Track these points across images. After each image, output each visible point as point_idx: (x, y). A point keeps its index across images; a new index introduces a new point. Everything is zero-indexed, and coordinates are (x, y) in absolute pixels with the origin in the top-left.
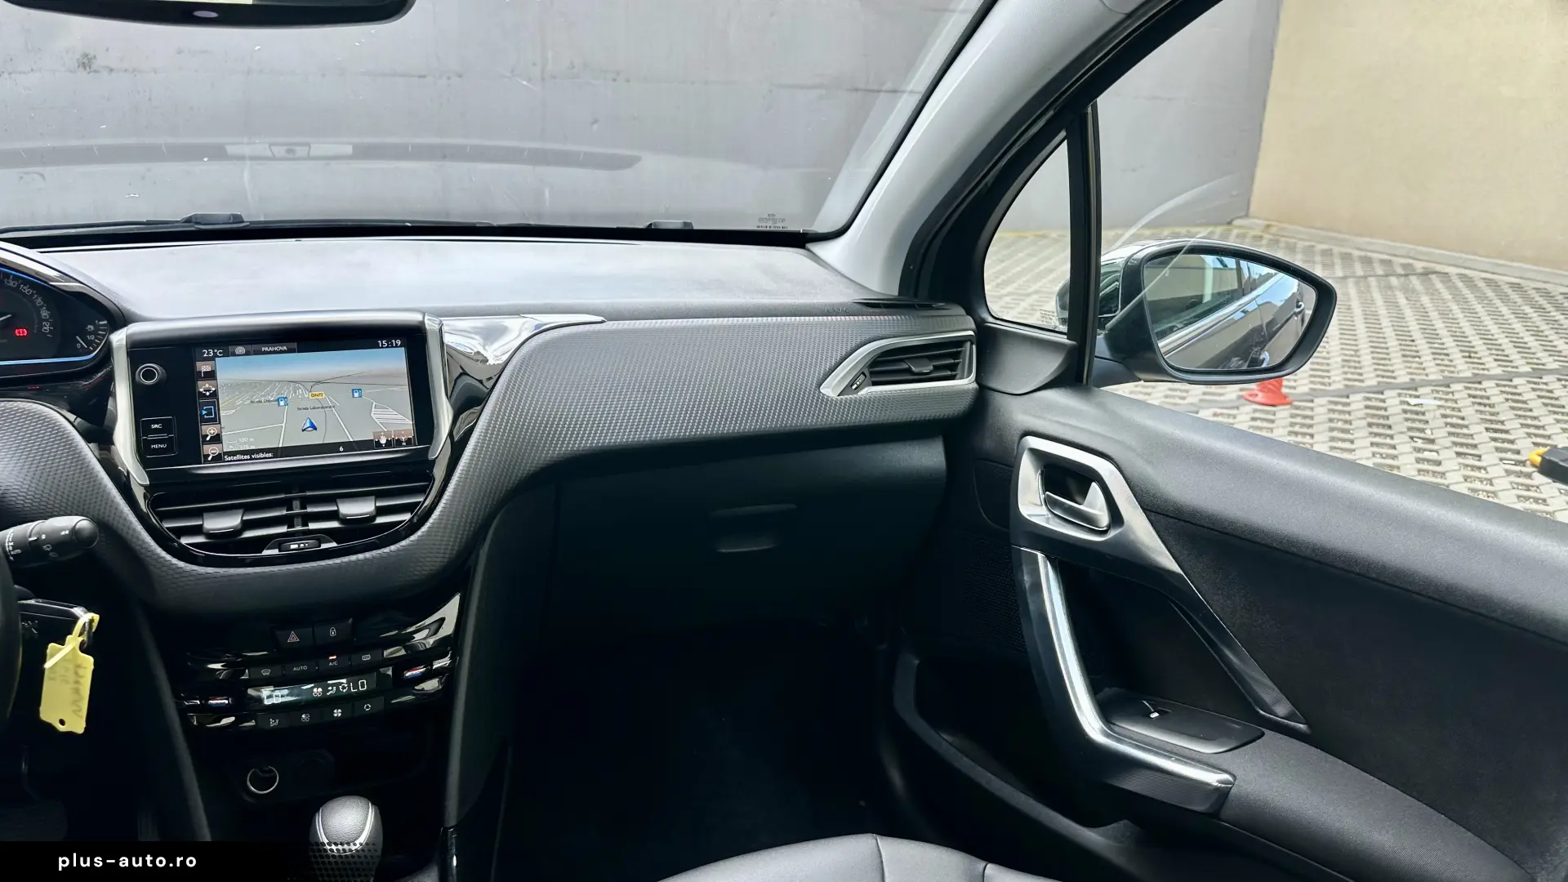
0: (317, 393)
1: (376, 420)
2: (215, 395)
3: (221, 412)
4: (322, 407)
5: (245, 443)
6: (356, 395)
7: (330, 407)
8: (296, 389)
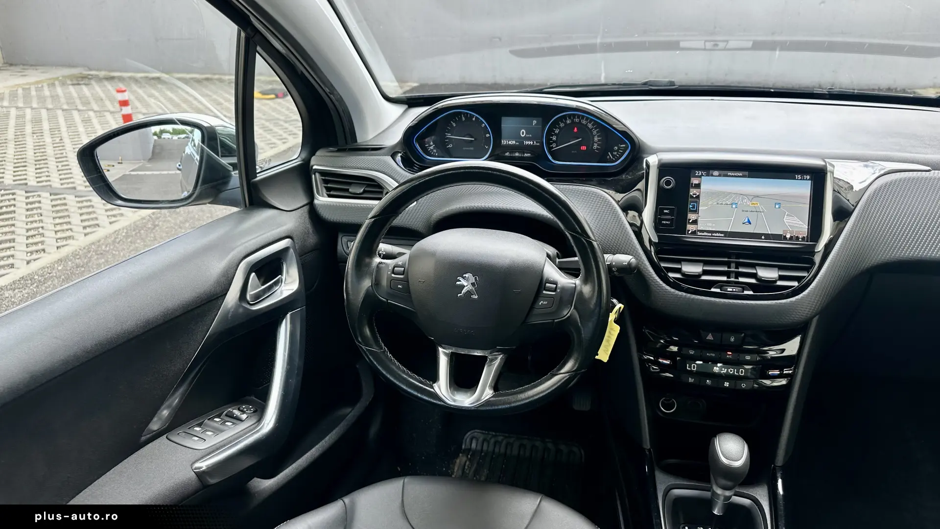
0: (754, 203)
1: (786, 223)
2: (698, 197)
3: (700, 207)
4: (756, 212)
5: (710, 226)
6: (777, 206)
8: (743, 199)
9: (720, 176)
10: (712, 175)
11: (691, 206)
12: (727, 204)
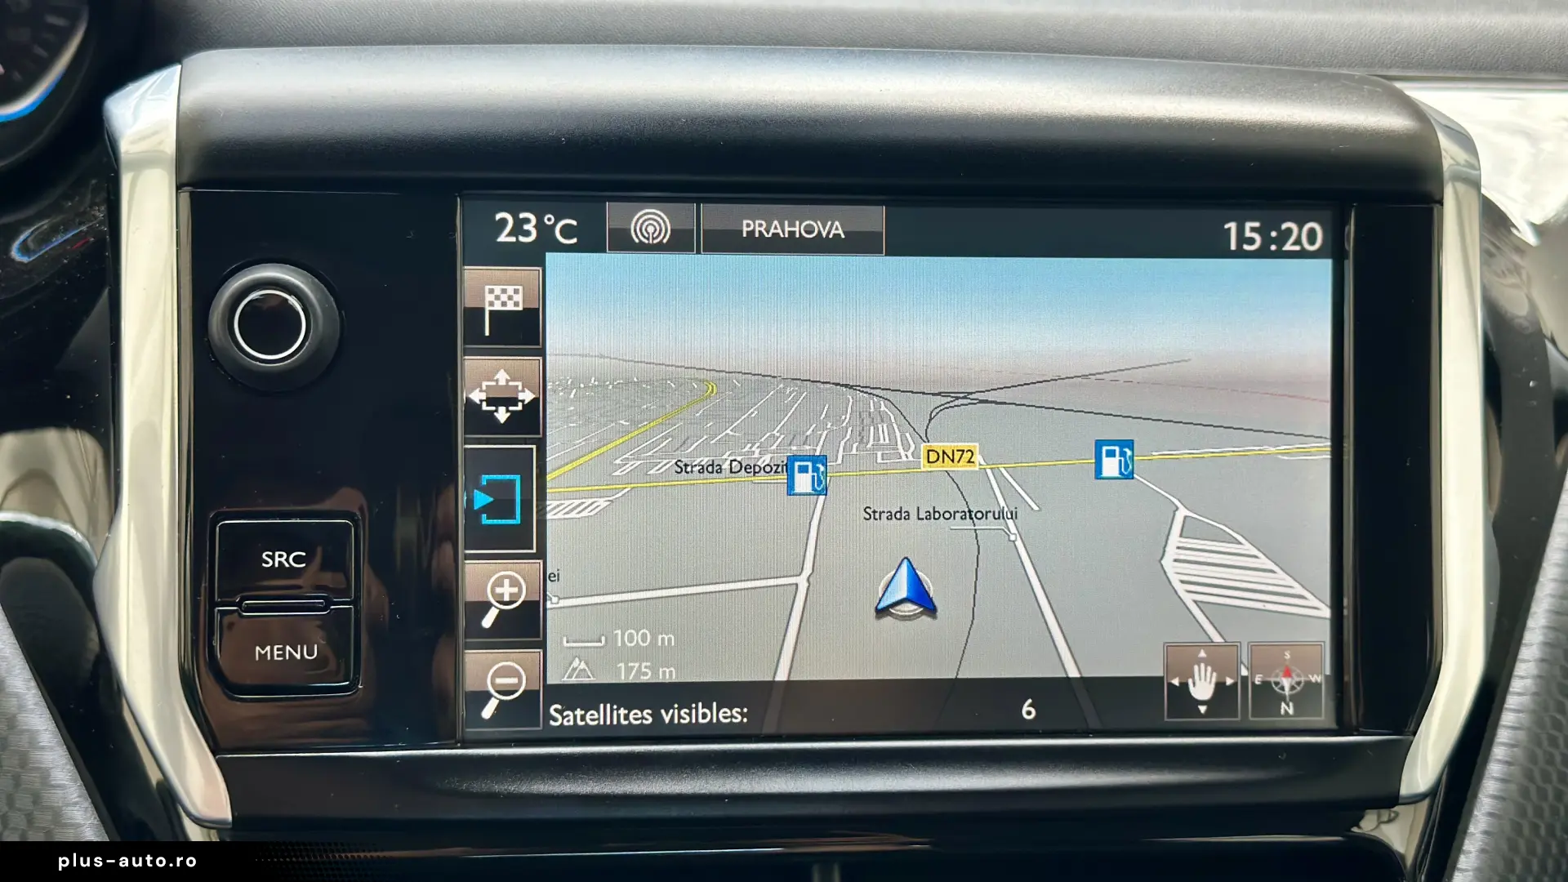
0: (948, 446)
1: (1181, 589)
2: (530, 420)
3: (551, 503)
4: (969, 514)
5: (639, 654)
6: (1111, 467)
7: (1000, 516)
8: (864, 423)
9: (679, 242)
10: (623, 242)
11: (481, 499)
12: (751, 469)
